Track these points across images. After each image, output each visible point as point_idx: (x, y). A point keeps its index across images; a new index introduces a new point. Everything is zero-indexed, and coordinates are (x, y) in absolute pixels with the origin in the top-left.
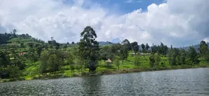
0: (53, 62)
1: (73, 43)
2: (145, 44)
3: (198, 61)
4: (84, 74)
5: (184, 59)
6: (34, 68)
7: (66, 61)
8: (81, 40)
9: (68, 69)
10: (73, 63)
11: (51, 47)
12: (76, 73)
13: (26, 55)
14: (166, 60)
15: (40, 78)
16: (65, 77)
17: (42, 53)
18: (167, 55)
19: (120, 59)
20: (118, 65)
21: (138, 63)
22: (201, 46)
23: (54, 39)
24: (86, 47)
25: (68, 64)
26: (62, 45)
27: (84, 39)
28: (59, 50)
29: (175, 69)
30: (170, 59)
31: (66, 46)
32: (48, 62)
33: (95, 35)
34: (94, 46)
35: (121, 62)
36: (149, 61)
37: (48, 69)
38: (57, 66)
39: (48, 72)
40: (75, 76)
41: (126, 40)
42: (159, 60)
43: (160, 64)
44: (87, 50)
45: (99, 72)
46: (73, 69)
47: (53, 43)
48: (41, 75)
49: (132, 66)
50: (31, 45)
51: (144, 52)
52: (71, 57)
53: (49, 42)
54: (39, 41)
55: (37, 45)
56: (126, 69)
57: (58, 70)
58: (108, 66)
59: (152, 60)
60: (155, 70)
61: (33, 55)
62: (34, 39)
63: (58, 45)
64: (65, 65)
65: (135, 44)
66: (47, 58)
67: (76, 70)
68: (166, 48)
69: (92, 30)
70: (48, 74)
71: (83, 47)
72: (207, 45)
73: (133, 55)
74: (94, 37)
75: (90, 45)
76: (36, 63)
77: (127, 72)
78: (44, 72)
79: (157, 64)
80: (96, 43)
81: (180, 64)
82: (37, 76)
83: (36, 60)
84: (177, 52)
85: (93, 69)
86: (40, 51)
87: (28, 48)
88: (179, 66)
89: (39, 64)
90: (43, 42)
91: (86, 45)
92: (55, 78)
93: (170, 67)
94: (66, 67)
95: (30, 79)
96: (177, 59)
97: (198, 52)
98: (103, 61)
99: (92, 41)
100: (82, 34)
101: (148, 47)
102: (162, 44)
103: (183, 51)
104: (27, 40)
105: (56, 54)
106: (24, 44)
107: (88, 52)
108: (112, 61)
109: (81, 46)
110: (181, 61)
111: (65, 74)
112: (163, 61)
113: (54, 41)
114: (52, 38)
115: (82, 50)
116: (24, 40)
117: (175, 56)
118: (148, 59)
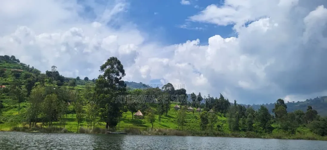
0: (50, 106)
1: (86, 79)
2: (197, 94)
3: (271, 129)
4: (97, 131)
5: (251, 124)
6: (16, 113)
7: (71, 107)
8: (100, 77)
9: (72, 120)
10: (83, 112)
11: (50, 82)
12: (85, 128)
13: (6, 91)
14: (224, 122)
15: (24, 130)
16: (66, 132)
17: (33, 90)
18: (227, 114)
19: (156, 113)
20: (152, 121)
21: (182, 122)
22: (277, 106)
23: (57, 69)
24: (106, 89)
25: (73, 112)
26: (68, 80)
27: (105, 75)
28: (62, 87)
29: (236, 136)
30: (230, 121)
31: (75, 82)
32: (43, 105)
33: (123, 72)
34: (119, 89)
35: (157, 117)
36: (200, 121)
37: (40, 116)
38: (55, 113)
39: (39, 120)
40: (82, 132)
41: (170, 85)
42: (215, 121)
43: (216, 125)
44: (106, 93)
45: (121, 130)
46: (80, 120)
47: (53, 76)
48: (28, 126)
49: (173, 126)
50: (17, 75)
51: (194, 105)
52: (81, 101)
53: (48, 73)
54: (32, 70)
55: (27, 76)
56: (163, 129)
57: (57, 120)
58: (137, 122)
59: (204, 120)
60: (207, 135)
61: (19, 91)
62: (22, 65)
63: (61, 80)
64: (69, 113)
65: (183, 92)
66: (41, 98)
67: (85, 123)
68: (227, 103)
69: (119, 63)
70: (38, 124)
71: (102, 87)
72: (285, 106)
73: (177, 109)
74: (121, 74)
75: (112, 86)
76: (22, 104)
77: (165, 134)
78: (33, 120)
79: (212, 127)
80: (123, 84)
81: (244, 130)
82: (20, 126)
83: (21, 101)
84: (242, 110)
85: (112, 124)
86: (30, 86)
87: (10, 79)
88: (243, 133)
89: (27, 106)
90: (37, 72)
91: (106, 85)
92: (49, 131)
93: (230, 132)
94: (70, 116)
95: (8, 129)
96: (241, 122)
97: (273, 114)
98: (129, 112)
99: (117, 80)
100: (103, 68)
102: (222, 97)
103: (251, 110)
104: (12, 65)
105: (57, 93)
106: (6, 72)
107: (108, 96)
108: (144, 114)
109: (98, 86)
110: (247, 126)
111: (66, 127)
112: (220, 123)
113: (57, 73)
114: (54, 67)
115: (99, 92)
116: (6, 65)
117: (238, 118)
118: (199, 117)
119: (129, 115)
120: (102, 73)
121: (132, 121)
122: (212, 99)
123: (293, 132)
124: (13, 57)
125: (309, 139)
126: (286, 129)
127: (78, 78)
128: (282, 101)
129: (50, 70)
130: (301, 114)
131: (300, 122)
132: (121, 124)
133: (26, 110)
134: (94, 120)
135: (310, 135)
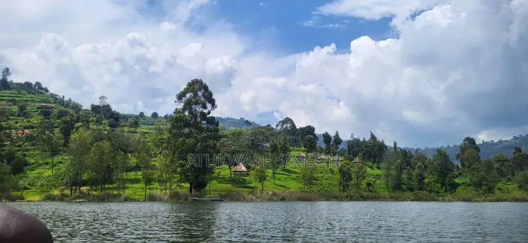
0: (101, 160)
1: (155, 115)
2: (332, 134)
3: (454, 187)
4: (175, 197)
5: (421, 178)
6: (48, 173)
7: (133, 161)
8: (177, 111)
9: (137, 181)
10: (153, 167)
11: (98, 122)
12: (157, 192)
13: (30, 138)
14: (378, 177)
15: (62, 198)
16: (126, 200)
17: (74, 136)
18: (382, 165)
20: (262, 178)
21: (309, 180)
22: (463, 149)
23: (108, 102)
24: (186, 130)
25: (137, 168)
26: (126, 117)
27: (184, 109)
28: (117, 130)
29: (397, 199)
30: (387, 176)
31: (137, 121)
32: (90, 159)
33: (212, 102)
34: (208, 130)
35: (270, 173)
36: (338, 176)
37: (85, 177)
38: (109, 170)
39: (85, 183)
40: (152, 199)
41: (288, 120)
42: (361, 175)
43: (364, 182)
44: (188, 136)
45: (213, 195)
46: (149, 181)
47: (103, 112)
48: (67, 192)
49: (295, 186)
50: (46, 113)
51: (328, 152)
52: (148, 151)
53: (95, 109)
54: (67, 104)
55: (61, 115)
56: (279, 191)
57: (111, 183)
58: (238, 181)
59: (345, 175)
60: (350, 198)
61: (50, 139)
62: (53, 96)
63: (116, 119)
64: (130, 170)
65: (310, 130)
66: (85, 148)
67: (156, 185)
68: (382, 147)
69: (206, 88)
70: (84, 189)
71: (180, 128)
72: (477, 148)
74: (209, 106)
75: (197, 126)
76: (56, 159)
77: (283, 199)
78: (76, 183)
79: (357, 186)
80: (213, 121)
81: (411, 190)
82: (56, 192)
83: (55, 153)
84: (406, 157)
85: (199, 185)
86: (67, 130)
87: (36, 120)
88: (408, 194)
89: (64, 161)
90: (77, 108)
91: (187, 124)
92: (102, 199)
93: (387, 194)
94: (132, 175)
95: (37, 198)
96: (404, 176)
97: (457, 163)
98: (225, 166)
99: (203, 116)
100: (180, 97)
101: (338, 141)
102: (373, 137)
103: (421, 157)
104: (36, 98)
105: (109, 139)
106: (29, 108)
107: (190, 141)
108: (248, 168)
109: (173, 127)
110: (415, 183)
111: (128, 192)
112: (370, 179)
113: (107, 108)
114: (102, 98)
115: (176, 136)
116: (28, 97)
117: (400, 169)
118: (336, 170)
119: (225, 171)
120: (181, 106)
121: (231, 181)
122: (358, 140)
123: (490, 190)
124: (38, 84)
125: (517, 200)
126: (478, 185)
127: (142, 115)
128: (471, 142)
129: (97, 103)
130: (502, 161)
131: (502, 174)
132: (214, 186)
133: (63, 168)
134: (170, 179)
135: (518, 194)
